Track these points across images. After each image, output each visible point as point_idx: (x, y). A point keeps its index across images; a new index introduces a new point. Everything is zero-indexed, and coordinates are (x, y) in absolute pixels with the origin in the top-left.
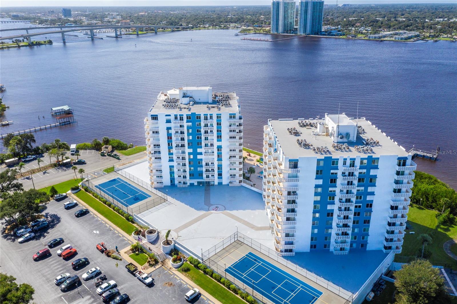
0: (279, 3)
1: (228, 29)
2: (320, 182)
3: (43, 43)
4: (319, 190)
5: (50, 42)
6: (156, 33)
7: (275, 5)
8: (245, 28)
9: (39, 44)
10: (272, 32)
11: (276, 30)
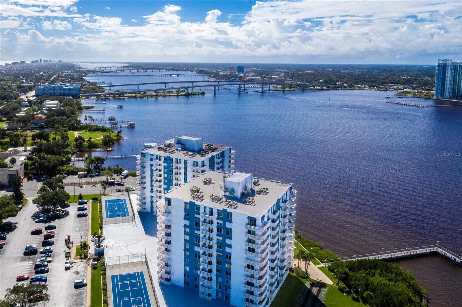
0: (446, 65)
1: (386, 91)
2: (188, 223)
3: (197, 94)
4: (188, 230)
5: (203, 94)
6: (303, 90)
7: (440, 67)
8: (409, 90)
9: (193, 94)
10: (435, 97)
11: (441, 95)
